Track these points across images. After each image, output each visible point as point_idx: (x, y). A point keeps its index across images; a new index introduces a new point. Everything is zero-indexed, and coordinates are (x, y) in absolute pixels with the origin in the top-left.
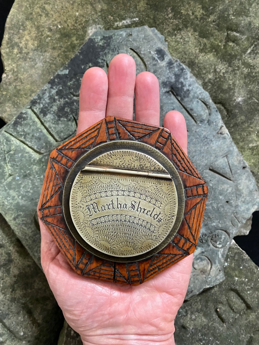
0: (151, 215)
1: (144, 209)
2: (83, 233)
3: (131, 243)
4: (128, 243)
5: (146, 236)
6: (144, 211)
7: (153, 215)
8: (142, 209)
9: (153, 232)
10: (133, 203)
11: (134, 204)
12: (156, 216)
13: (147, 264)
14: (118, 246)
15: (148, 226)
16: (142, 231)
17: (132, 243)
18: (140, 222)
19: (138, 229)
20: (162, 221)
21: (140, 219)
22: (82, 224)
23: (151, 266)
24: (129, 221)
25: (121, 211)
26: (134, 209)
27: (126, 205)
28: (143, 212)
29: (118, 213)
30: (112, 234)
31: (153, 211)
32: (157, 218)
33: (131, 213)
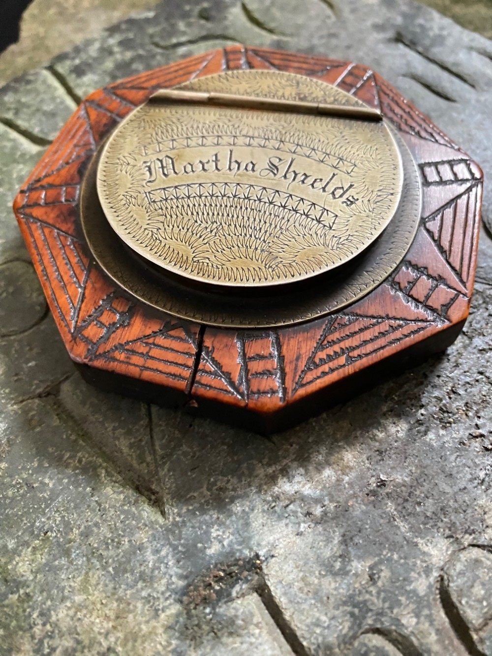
0: (324, 189)
1: (305, 174)
2: (120, 218)
3: (259, 251)
4: (250, 251)
5: (308, 237)
6: (305, 179)
7: (331, 188)
8: (299, 176)
9: (331, 228)
10: (276, 162)
11: (277, 164)
12: (339, 192)
13: (307, 339)
14: (219, 255)
15: (316, 213)
16: (297, 224)
17: (262, 250)
18: (291, 204)
19: (283, 218)
20: (359, 203)
21: (291, 195)
22: (121, 197)
23: (321, 346)
24: (260, 200)
25: (239, 175)
26: (275, 174)
27: (254, 165)
28: (303, 182)
29: (229, 178)
30: (203, 225)
31: (331, 179)
32: (341, 196)
33: (266, 181)
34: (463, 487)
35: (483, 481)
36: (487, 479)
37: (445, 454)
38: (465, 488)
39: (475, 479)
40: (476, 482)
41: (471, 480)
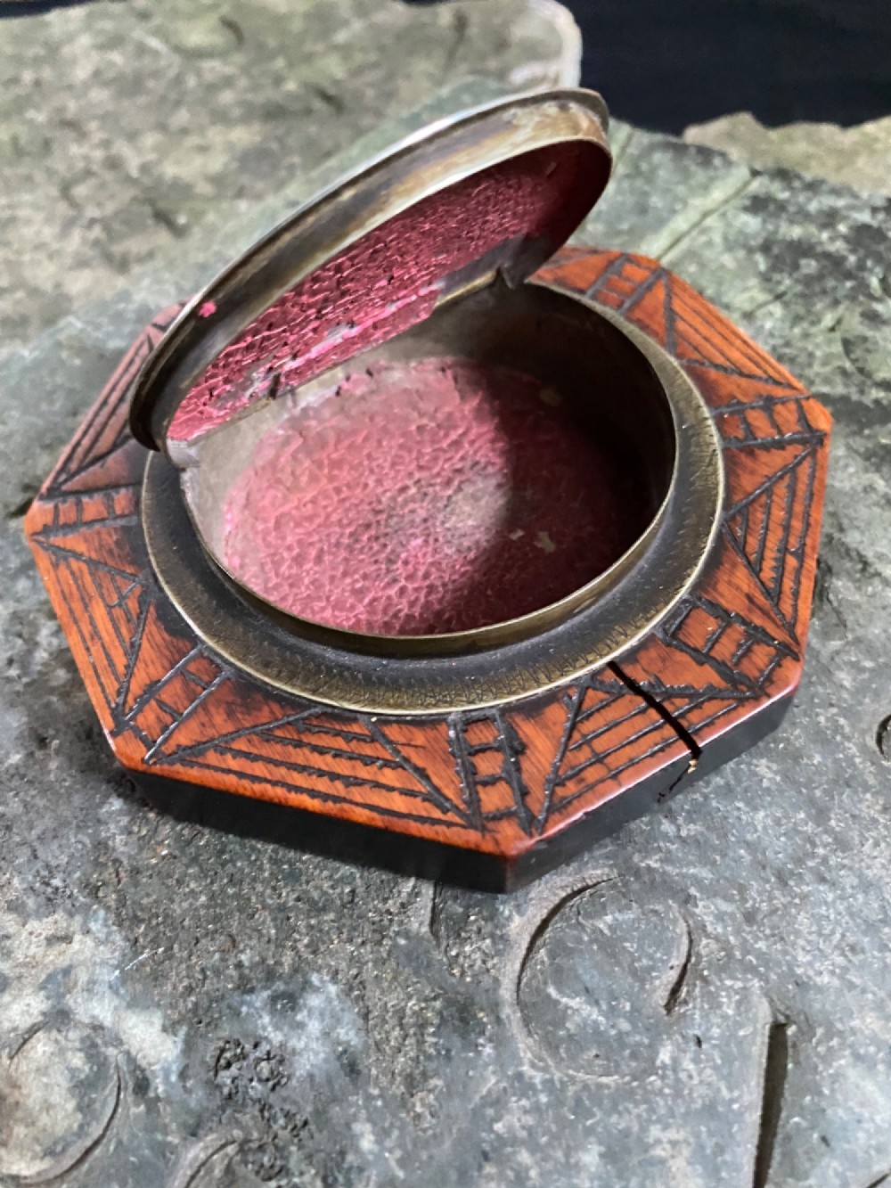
34: (39, 854)
35: (48, 884)
36: (49, 890)
37: (89, 827)
38: (36, 857)
39: (50, 872)
40: (46, 873)
41: (47, 866)
